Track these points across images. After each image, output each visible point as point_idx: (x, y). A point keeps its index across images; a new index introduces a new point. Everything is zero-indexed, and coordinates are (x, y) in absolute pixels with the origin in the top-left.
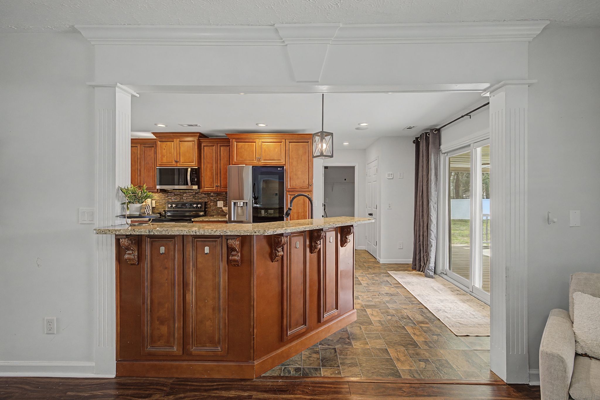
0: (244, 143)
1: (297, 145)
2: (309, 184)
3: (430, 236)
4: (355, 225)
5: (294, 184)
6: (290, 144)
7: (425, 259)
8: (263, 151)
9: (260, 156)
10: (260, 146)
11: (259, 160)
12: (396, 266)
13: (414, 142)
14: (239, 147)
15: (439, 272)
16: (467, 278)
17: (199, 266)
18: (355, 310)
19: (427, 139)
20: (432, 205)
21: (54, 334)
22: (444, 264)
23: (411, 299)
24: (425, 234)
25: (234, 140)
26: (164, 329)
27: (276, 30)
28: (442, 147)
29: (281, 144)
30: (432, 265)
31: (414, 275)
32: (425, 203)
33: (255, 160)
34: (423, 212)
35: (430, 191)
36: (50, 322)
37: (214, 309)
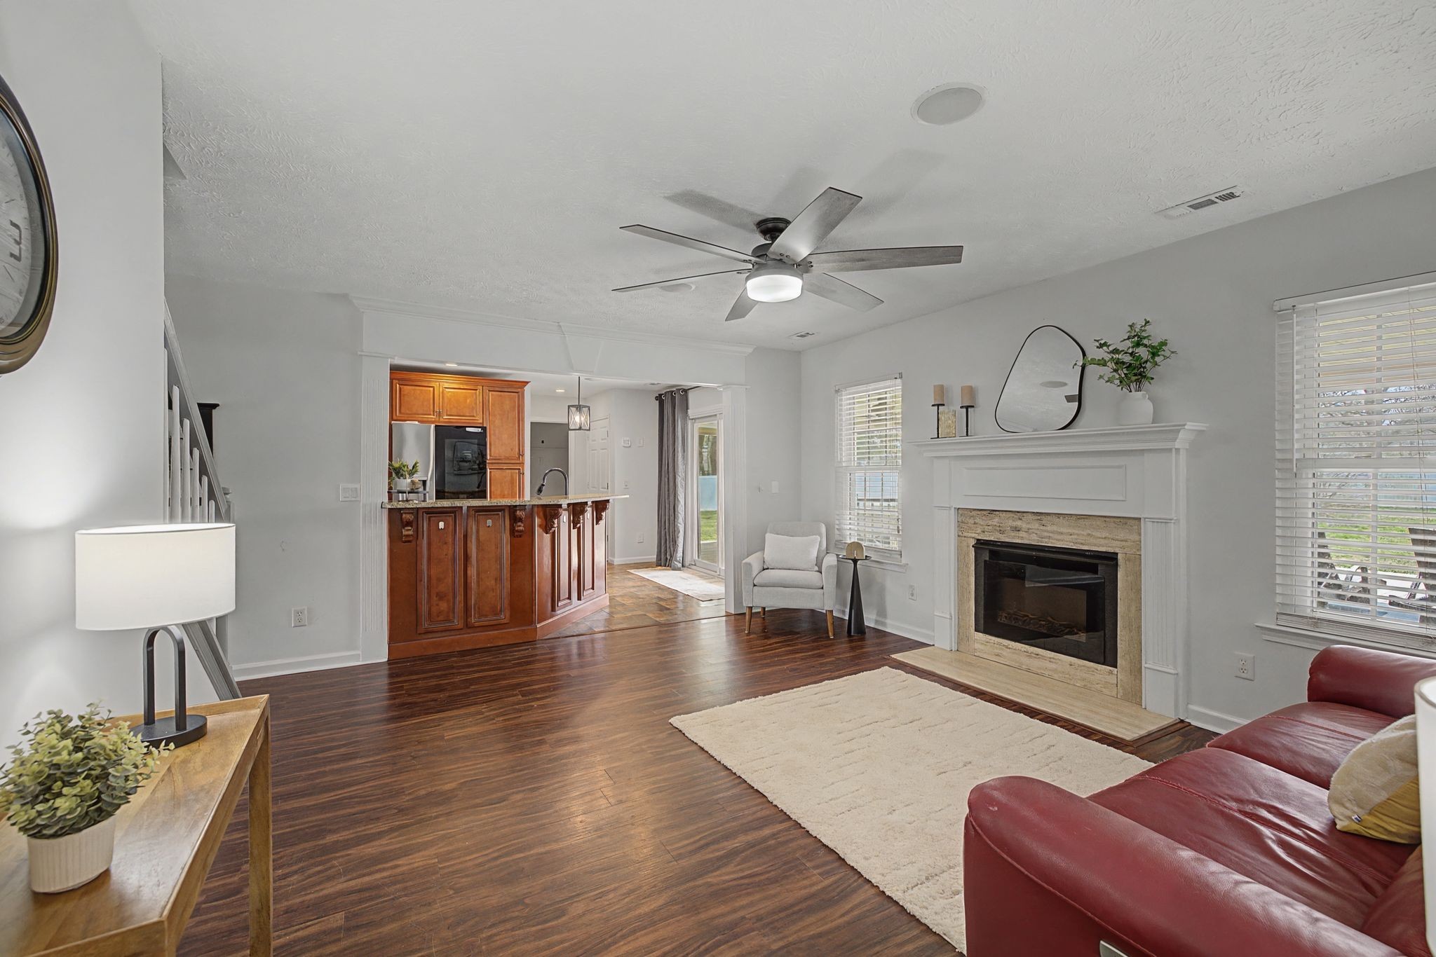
0: (413, 387)
1: (501, 396)
2: (519, 454)
3: (678, 520)
4: (611, 499)
5: (497, 452)
6: (490, 393)
7: (672, 549)
8: (446, 400)
9: (441, 408)
10: (441, 395)
11: (440, 414)
12: (636, 565)
13: (657, 398)
14: (405, 393)
15: (687, 564)
16: (713, 562)
17: (481, 539)
18: (607, 594)
19: (673, 399)
20: (679, 480)
21: (305, 625)
22: (693, 554)
23: (661, 588)
24: (672, 518)
25: (397, 381)
26: (444, 606)
27: (560, 326)
28: (690, 411)
29: (476, 393)
30: (680, 554)
31: (660, 570)
32: (671, 479)
33: (432, 413)
34: (669, 490)
35: (677, 464)
36: (299, 613)
37: (496, 579)
